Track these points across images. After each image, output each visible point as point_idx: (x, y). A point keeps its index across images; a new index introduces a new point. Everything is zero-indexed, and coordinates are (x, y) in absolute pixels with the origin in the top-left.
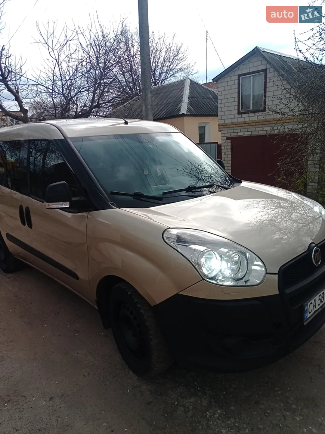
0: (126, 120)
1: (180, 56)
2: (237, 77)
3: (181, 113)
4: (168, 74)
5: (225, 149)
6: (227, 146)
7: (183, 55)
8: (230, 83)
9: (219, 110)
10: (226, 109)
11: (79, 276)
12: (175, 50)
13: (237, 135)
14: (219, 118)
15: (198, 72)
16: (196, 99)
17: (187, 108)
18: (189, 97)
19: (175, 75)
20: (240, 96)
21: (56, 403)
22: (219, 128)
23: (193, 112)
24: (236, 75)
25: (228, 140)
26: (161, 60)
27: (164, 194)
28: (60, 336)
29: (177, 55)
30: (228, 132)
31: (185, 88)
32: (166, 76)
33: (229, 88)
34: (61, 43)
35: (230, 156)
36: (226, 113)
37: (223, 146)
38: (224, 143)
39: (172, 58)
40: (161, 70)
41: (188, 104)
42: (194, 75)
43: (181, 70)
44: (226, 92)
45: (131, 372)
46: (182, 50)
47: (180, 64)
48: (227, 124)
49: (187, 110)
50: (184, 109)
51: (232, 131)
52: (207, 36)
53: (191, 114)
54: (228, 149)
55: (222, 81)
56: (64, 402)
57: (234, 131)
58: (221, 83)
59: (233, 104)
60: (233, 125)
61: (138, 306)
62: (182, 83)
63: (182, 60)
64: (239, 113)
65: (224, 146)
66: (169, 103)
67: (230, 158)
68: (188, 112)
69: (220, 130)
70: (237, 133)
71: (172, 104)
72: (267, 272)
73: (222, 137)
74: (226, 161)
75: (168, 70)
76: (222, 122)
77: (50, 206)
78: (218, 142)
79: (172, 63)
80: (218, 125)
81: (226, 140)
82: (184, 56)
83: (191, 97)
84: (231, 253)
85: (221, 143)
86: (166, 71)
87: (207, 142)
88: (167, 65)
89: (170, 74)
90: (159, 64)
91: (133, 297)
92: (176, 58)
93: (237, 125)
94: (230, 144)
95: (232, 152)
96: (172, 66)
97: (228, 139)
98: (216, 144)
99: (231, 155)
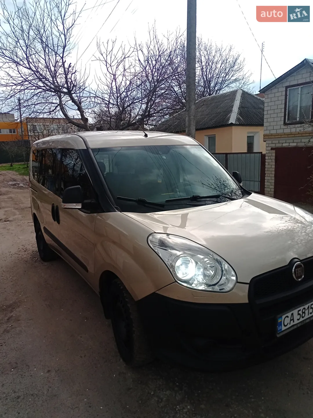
0: (147, 133)
1: (236, 67)
2: (285, 88)
3: (230, 123)
4: (223, 85)
5: (269, 159)
6: (272, 156)
7: (239, 66)
8: (277, 95)
9: (265, 120)
10: (272, 120)
11: (89, 269)
12: (231, 62)
13: (282, 146)
14: (264, 128)
15: (253, 82)
16: (246, 109)
17: (236, 118)
18: (239, 108)
19: (230, 85)
20: (286, 107)
21: (51, 375)
22: (264, 138)
23: (242, 122)
24: (284, 87)
25: (272, 151)
26: (217, 71)
27: (167, 201)
28: (71, 320)
29: (233, 67)
30: (273, 142)
31: (236, 98)
32: (221, 86)
33: (276, 99)
34: (118, 59)
35: (274, 167)
36: (272, 124)
37: (267, 156)
38: (268, 153)
39: (227, 70)
40: (216, 81)
41: (238, 113)
42: (250, 85)
43: (236, 80)
44: (273, 103)
45: (121, 360)
46: (238, 61)
47: (235, 75)
48: (272, 135)
49: (236, 120)
50: (233, 119)
51: (277, 142)
52: (263, 47)
53: (240, 124)
54: (272, 159)
55: (270, 92)
56: (58, 376)
57: (279, 141)
58: (268, 94)
59: (279, 115)
60: (278, 135)
61: (126, 300)
62: (234, 93)
63: (238, 71)
64: (285, 124)
65: (269, 156)
66: (219, 113)
67: (274, 169)
68: (237, 122)
69: (265, 140)
70: (282, 143)
71: (221, 114)
72: (238, 281)
73: (266, 147)
74: (270, 171)
75: (224, 81)
76: (267, 132)
77: (66, 206)
78: (262, 152)
79: (227, 74)
80: (263, 135)
81: (270, 151)
82: (241, 67)
83: (241, 107)
84: (206, 260)
85: (266, 153)
86: (222, 81)
87: (255, 152)
88: (222, 76)
89: (224, 85)
90: (215, 76)
91: (123, 292)
92: (233, 69)
93: (282, 136)
94: (274, 154)
95: (276, 162)
96: (227, 76)
97: (272, 149)
98: (260, 154)
99: (275, 165)
